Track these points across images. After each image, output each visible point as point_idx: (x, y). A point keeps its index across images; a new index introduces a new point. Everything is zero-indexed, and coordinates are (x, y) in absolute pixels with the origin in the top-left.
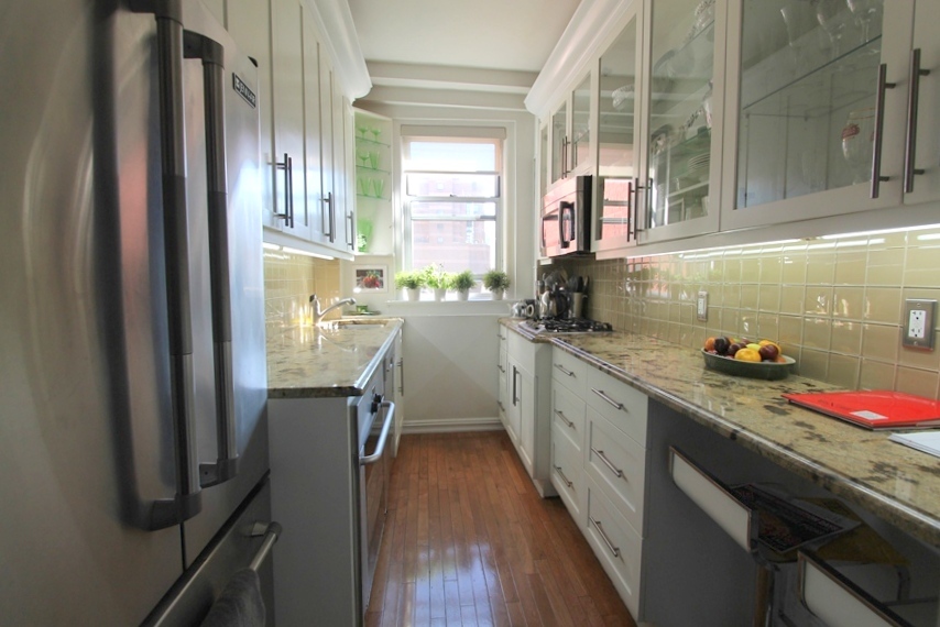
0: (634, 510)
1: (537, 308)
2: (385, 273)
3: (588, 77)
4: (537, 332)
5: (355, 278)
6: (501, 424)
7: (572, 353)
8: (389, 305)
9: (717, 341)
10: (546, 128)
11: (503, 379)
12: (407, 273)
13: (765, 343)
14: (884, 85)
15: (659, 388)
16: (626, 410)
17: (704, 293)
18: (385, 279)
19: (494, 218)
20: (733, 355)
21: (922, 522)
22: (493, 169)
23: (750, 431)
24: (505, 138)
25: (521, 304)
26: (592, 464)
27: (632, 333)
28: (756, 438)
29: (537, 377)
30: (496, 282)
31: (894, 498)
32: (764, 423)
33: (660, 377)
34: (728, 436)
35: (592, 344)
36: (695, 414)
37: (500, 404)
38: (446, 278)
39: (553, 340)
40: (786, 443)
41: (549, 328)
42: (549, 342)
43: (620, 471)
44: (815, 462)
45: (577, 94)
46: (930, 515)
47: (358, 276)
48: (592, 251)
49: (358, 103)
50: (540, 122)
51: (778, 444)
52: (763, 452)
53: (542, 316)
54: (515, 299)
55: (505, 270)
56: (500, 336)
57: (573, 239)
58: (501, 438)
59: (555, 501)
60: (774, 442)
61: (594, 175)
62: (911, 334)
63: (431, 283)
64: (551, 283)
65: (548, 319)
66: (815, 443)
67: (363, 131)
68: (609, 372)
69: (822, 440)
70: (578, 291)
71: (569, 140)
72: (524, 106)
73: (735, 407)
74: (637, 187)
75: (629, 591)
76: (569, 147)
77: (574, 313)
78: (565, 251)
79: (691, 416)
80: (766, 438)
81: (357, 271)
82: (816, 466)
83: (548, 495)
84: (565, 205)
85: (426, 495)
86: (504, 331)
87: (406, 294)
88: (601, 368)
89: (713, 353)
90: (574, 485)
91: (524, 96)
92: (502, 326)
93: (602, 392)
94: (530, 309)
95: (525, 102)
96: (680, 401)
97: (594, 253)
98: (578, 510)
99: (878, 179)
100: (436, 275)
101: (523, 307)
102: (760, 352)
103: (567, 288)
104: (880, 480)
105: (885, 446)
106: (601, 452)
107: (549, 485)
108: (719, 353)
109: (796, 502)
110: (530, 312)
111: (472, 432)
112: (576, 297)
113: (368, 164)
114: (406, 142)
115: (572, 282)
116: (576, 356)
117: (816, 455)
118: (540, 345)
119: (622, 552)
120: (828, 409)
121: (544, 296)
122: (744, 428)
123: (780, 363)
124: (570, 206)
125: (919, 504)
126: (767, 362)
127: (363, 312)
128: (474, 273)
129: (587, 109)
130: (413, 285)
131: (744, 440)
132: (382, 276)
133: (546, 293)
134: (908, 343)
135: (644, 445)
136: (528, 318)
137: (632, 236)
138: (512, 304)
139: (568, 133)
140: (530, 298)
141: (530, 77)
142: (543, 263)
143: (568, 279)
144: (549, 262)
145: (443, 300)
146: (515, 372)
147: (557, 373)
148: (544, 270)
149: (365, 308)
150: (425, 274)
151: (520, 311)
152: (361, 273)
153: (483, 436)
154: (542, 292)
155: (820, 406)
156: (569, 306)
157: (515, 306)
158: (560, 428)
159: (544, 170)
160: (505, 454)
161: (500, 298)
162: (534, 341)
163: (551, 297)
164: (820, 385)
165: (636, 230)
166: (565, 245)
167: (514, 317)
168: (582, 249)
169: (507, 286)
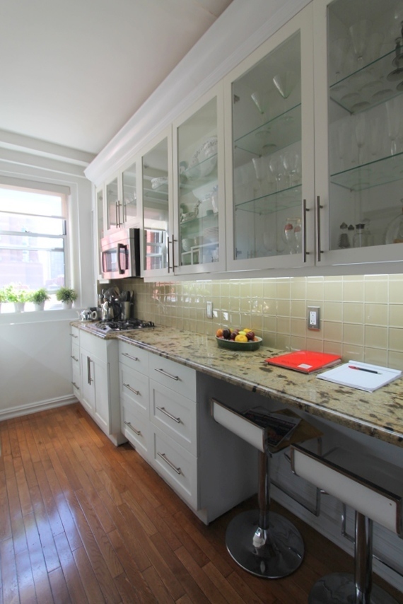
0: (190, 442)
1: (99, 313)
3: (134, 165)
4: (105, 331)
6: (76, 398)
7: (136, 346)
9: (224, 331)
10: (101, 192)
11: (76, 365)
13: (248, 331)
14: (306, 210)
15: (203, 365)
16: (180, 380)
17: (211, 303)
19: (62, 250)
20: (234, 339)
21: (351, 421)
22: (60, 214)
23: (262, 385)
24: (70, 194)
25: (88, 311)
26: (156, 417)
27: (167, 327)
28: (267, 389)
29: (109, 363)
30: (66, 296)
31: (336, 410)
32: (265, 379)
33: (199, 357)
34: (251, 390)
35: (148, 337)
36: (230, 379)
37: (74, 384)
38: (24, 294)
39: (119, 336)
40: (281, 389)
41: (113, 327)
42: (116, 339)
43: (178, 419)
44: (298, 398)
45: (125, 174)
46: (352, 416)
48: (141, 277)
50: (96, 187)
51: (278, 391)
52: (272, 397)
53: (104, 318)
54: (81, 308)
55: (72, 287)
56: (72, 335)
57: (127, 268)
58: (77, 409)
59: (126, 445)
60: (276, 390)
61: (141, 228)
62: (311, 323)
63: (11, 298)
64: (108, 296)
65: (110, 320)
66: (291, 386)
68: (167, 357)
69: (294, 384)
70: (127, 301)
71: (121, 203)
72: (84, 175)
73: (247, 371)
74: (173, 240)
75: (190, 494)
76: (121, 208)
77: (125, 315)
78: (122, 276)
79: (228, 381)
80: (271, 388)
82: (299, 400)
83: (120, 443)
84: (121, 246)
85: (22, 471)
86: (75, 331)
88: (161, 355)
89: (222, 338)
90: (142, 433)
91: (84, 168)
92: (73, 327)
93: (161, 370)
94: (94, 314)
95: (85, 172)
96: (219, 372)
97: (143, 278)
98: (146, 450)
99: (306, 253)
100: (15, 293)
101: (89, 313)
102: (246, 336)
103: (120, 300)
104: (327, 402)
105: (318, 382)
106: (163, 408)
107: (121, 435)
108: (226, 338)
109: (273, 415)
110: (94, 316)
111: (52, 409)
112: (126, 304)
115: (124, 295)
116: (140, 347)
117: (296, 393)
118: (110, 341)
119: (183, 470)
120: (289, 366)
121: (104, 305)
122: (258, 384)
123: (256, 341)
124: (125, 247)
125: (345, 411)
126: (251, 342)
128: (48, 289)
129: (134, 184)
131: (260, 391)
133: (106, 303)
134: (310, 327)
135: (195, 400)
136: (93, 321)
137: (171, 270)
138: (80, 311)
139: (120, 198)
140: (92, 307)
141: (90, 157)
142: (101, 282)
143: (121, 292)
144: (107, 282)
145: (22, 312)
146: (89, 360)
147: (124, 359)
148: (102, 288)
150: (6, 292)
151: (86, 316)
153: (62, 410)
154: (103, 302)
155: (283, 364)
156: (121, 310)
157: (83, 313)
158: (128, 396)
159: (100, 220)
160: (82, 420)
161: (70, 307)
162: (106, 338)
163: (109, 305)
164: (275, 351)
165: (174, 266)
166: (122, 272)
167: (82, 320)
168: (135, 275)
169: (75, 298)
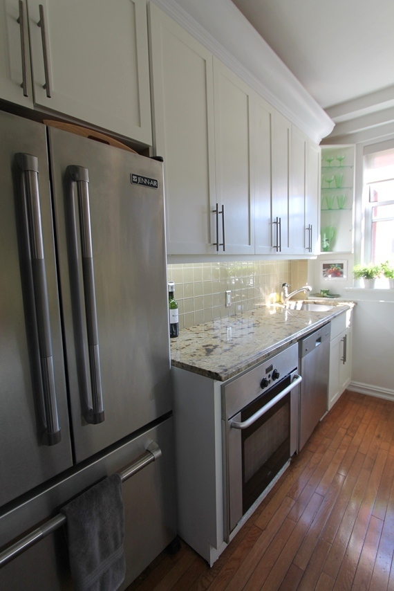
2: (345, 266)
5: (322, 269)
8: (347, 291)
12: (362, 266)
18: (344, 270)
47: (324, 268)
49: (324, 142)
67: (330, 161)
81: (324, 265)
87: (362, 283)
113: (333, 185)
114: (368, 160)
127: (325, 294)
130: (368, 276)
132: (342, 268)
149: (326, 292)
150: (380, 267)
152: (326, 266)
